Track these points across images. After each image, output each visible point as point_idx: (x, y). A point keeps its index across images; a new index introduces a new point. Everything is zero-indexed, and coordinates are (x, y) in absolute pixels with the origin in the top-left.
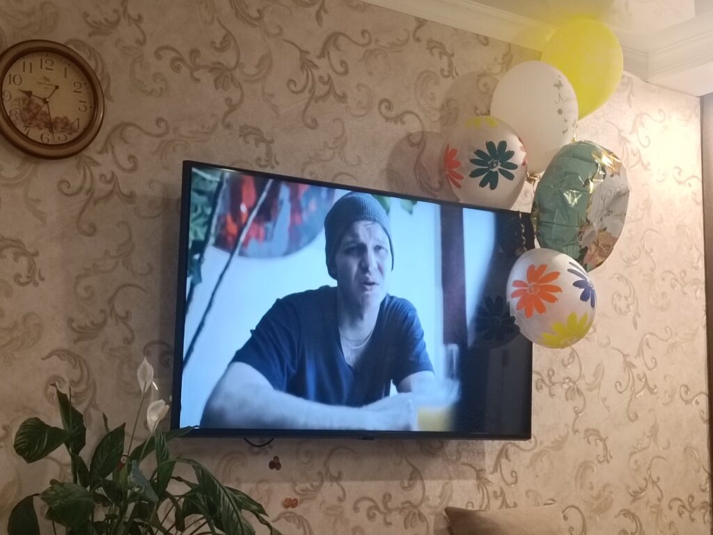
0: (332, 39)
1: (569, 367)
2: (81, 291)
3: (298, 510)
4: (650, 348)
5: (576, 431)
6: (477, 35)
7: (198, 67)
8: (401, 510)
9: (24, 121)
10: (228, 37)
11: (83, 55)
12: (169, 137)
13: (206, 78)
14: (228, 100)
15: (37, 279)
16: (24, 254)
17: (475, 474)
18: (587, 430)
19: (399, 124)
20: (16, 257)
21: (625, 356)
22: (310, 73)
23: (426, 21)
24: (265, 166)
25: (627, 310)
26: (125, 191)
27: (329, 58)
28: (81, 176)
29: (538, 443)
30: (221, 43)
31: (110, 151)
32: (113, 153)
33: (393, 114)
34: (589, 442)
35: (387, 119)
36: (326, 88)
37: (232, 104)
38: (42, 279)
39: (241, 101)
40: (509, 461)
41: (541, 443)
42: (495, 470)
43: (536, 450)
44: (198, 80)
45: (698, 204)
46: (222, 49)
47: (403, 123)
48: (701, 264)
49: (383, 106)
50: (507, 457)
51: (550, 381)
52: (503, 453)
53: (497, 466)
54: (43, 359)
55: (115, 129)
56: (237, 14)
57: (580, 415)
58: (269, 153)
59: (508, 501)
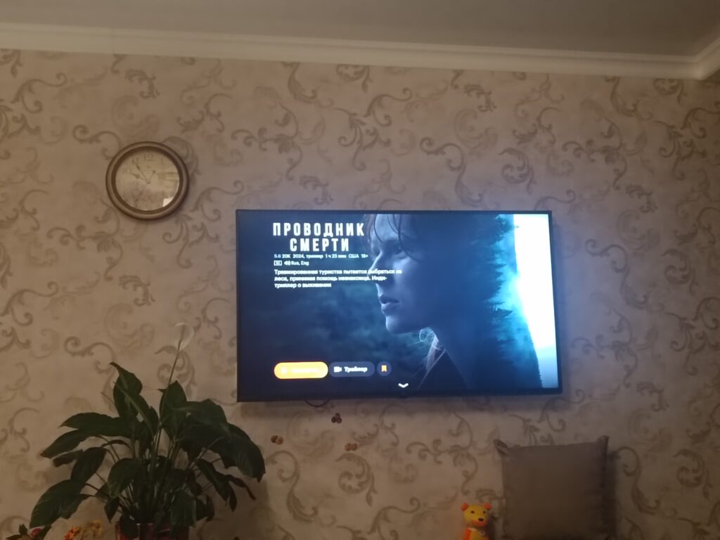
0: (377, 101)
2: (181, 306)
6: (514, 72)
7: (266, 140)
8: (450, 452)
10: (288, 114)
12: (244, 193)
13: (273, 147)
14: (290, 160)
15: (150, 300)
16: (141, 285)
19: (440, 155)
21: (681, 319)
22: (358, 130)
23: (464, 71)
24: (321, 203)
26: (212, 234)
27: (374, 115)
28: (179, 229)
29: (587, 396)
30: (283, 120)
32: (202, 210)
33: (434, 148)
36: (373, 138)
37: (293, 162)
38: (154, 301)
39: (300, 159)
40: (557, 412)
44: (265, 150)
49: (424, 144)
50: (554, 409)
53: (544, 417)
54: (156, 353)
55: (203, 194)
58: (325, 193)
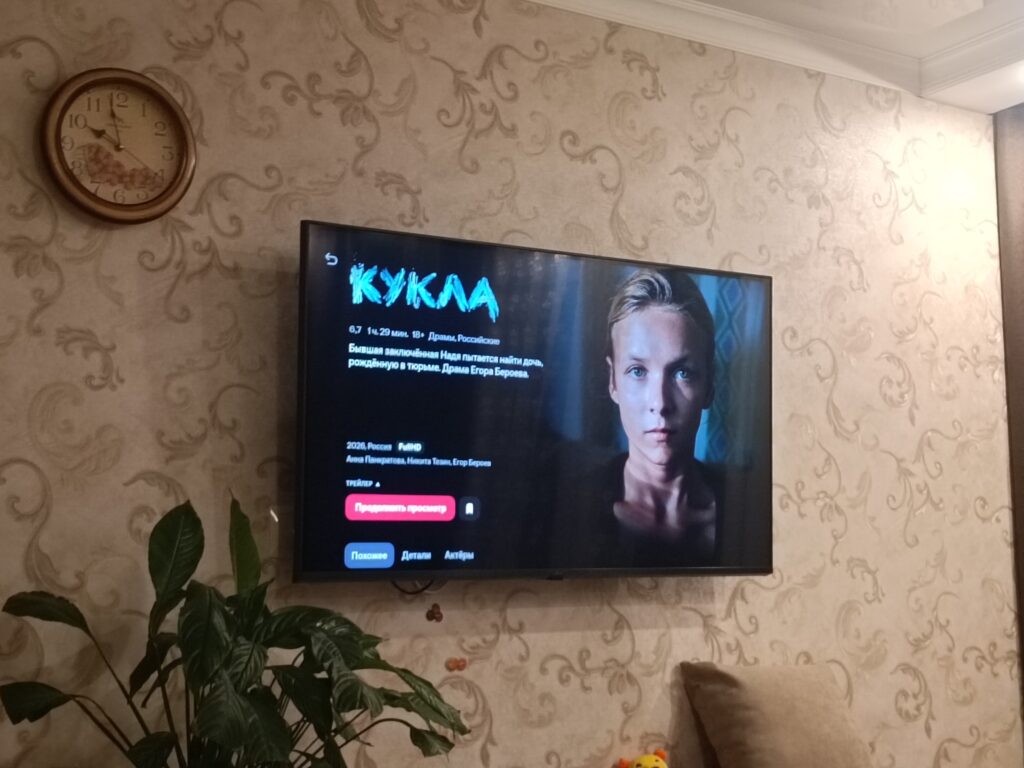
0: (495, 55)
1: (824, 477)
2: (173, 395)
3: (467, 674)
4: (933, 449)
5: (835, 562)
6: (690, 41)
7: (319, 97)
8: (603, 670)
9: (92, 175)
10: (358, 55)
11: (167, 86)
12: (282, 190)
13: (331, 110)
14: (360, 140)
15: (115, 380)
16: (97, 349)
17: (701, 621)
18: (850, 561)
19: (588, 164)
20: (86, 352)
21: (899, 461)
22: (467, 101)
23: (621, 25)
24: (411, 225)
25: (900, 400)
26: (228, 263)
27: (492, 78)
28: (168, 245)
29: (785, 577)
30: (350, 64)
31: (205, 210)
32: (210, 212)
33: (579, 150)
34: (853, 576)
35: (573, 157)
36: (489, 119)
37: (365, 143)
38: (122, 381)
39: (377, 140)
40: (747, 603)
41: (789, 578)
42: (728, 614)
43: (783, 589)
44: (319, 114)
45: (992, 256)
46: (350, 71)
47: (594, 161)
48: (999, 337)
49: (566, 141)
50: (743, 598)
51: (799, 496)
52: (738, 593)
53: (730, 611)
54: (125, 485)
55: (211, 182)
56: (368, 24)
57: (840, 540)
58: (416, 207)
59: (746, 656)
